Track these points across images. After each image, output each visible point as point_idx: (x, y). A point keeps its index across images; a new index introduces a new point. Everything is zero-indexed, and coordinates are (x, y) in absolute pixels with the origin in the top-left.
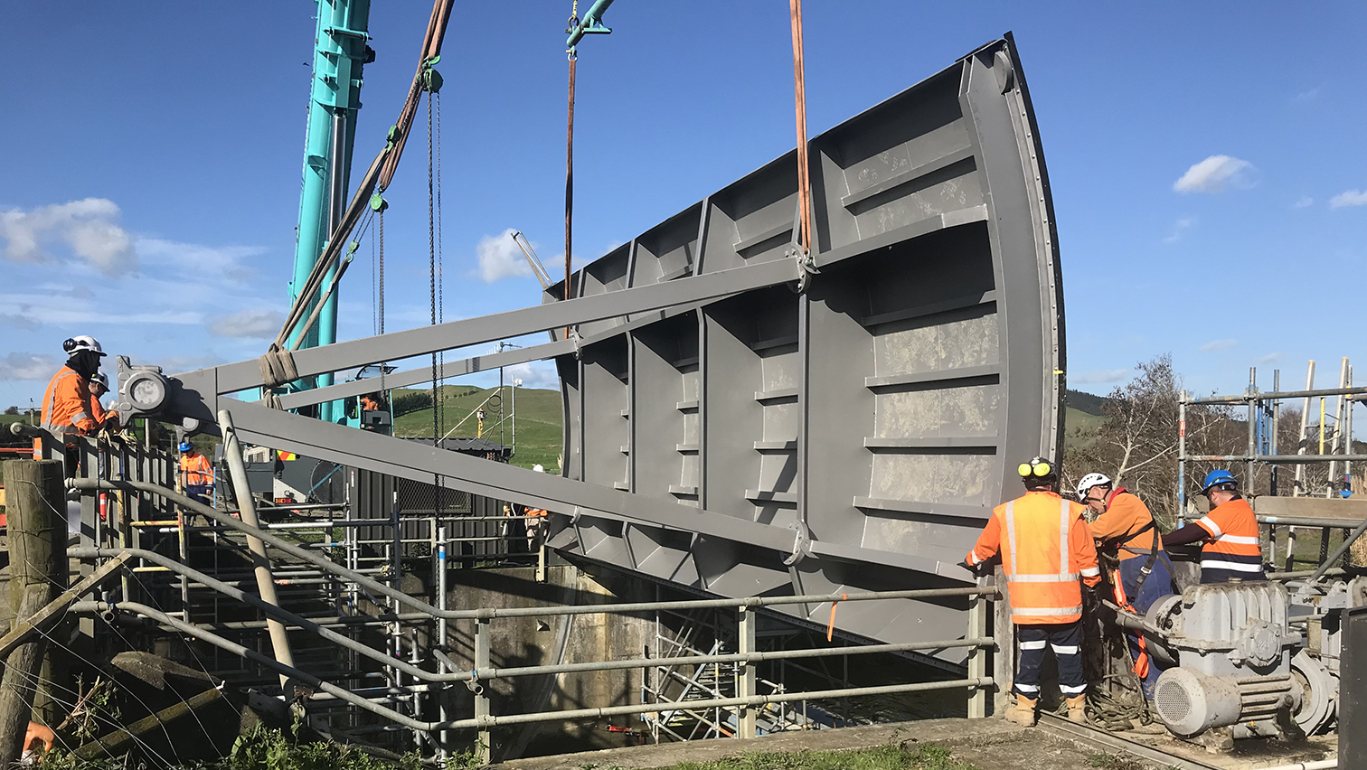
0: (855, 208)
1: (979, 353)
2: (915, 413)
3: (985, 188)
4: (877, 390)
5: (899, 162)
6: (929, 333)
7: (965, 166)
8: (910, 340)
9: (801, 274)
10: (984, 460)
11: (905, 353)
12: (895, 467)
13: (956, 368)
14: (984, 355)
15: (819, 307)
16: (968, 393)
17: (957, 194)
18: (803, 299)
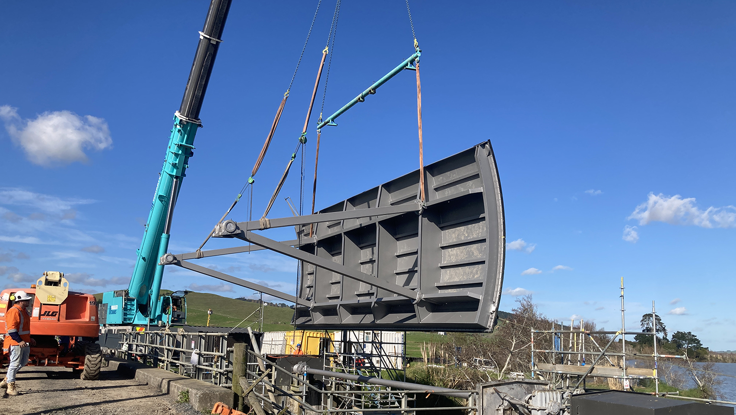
0: (436, 189)
1: (479, 233)
2: (457, 254)
3: (482, 183)
4: (443, 248)
5: (453, 175)
6: (462, 228)
7: (476, 176)
8: (455, 231)
9: (420, 208)
10: (480, 266)
11: (453, 236)
12: (450, 273)
13: (471, 239)
14: (480, 234)
15: (425, 220)
16: (475, 246)
17: (472, 185)
18: (420, 217)
